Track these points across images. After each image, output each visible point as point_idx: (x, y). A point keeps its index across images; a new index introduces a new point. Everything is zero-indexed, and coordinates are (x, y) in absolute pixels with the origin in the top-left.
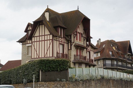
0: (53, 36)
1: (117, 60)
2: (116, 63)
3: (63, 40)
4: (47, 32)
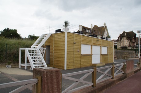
0: (128, 40)
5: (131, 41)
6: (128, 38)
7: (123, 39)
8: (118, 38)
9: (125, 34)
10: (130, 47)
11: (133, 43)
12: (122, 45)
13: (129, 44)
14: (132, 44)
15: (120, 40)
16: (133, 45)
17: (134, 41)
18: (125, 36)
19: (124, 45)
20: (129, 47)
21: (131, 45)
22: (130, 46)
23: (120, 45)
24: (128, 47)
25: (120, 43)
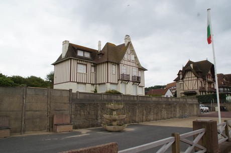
0: (197, 78)
1: (227, 88)
2: (226, 89)
3: (201, 79)
4: (193, 75)
5: (204, 79)
6: (197, 72)
7: (187, 76)
8: (179, 75)
9: (192, 65)
10: (203, 92)
11: (210, 83)
12: (186, 89)
13: (200, 85)
14: (207, 86)
15: (182, 79)
16: (210, 87)
17: (210, 79)
18: (190, 70)
19: (191, 88)
20: (200, 92)
21: (204, 88)
22: (202, 90)
23: (182, 88)
24: (198, 91)
25: (182, 85)
